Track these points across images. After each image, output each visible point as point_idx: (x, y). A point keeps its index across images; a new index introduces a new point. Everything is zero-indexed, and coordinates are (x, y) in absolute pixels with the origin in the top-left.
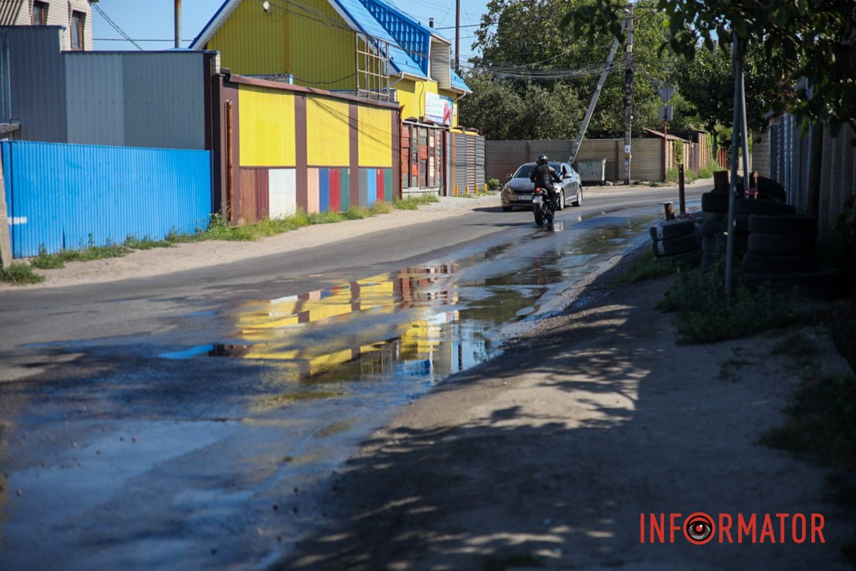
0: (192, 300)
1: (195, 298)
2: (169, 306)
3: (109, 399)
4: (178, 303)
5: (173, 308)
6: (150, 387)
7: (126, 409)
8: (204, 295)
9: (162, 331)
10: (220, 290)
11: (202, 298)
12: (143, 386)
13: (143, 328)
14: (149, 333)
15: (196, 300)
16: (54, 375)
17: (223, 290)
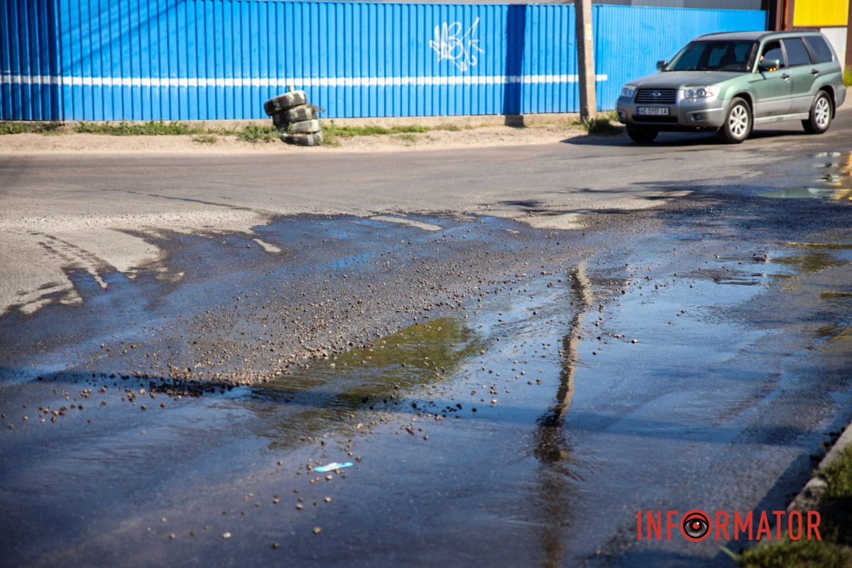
0: (765, 152)
1: (766, 149)
2: (745, 156)
3: (731, 226)
4: (752, 153)
5: (751, 157)
6: (762, 218)
7: (748, 234)
8: (774, 148)
9: (750, 176)
10: (787, 144)
11: (774, 150)
12: (755, 217)
13: (731, 173)
14: (739, 177)
15: (769, 151)
16: (675, 206)
17: (790, 143)
